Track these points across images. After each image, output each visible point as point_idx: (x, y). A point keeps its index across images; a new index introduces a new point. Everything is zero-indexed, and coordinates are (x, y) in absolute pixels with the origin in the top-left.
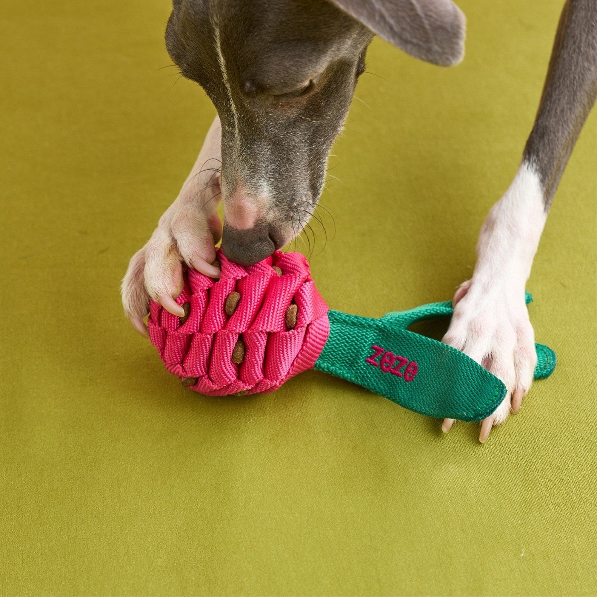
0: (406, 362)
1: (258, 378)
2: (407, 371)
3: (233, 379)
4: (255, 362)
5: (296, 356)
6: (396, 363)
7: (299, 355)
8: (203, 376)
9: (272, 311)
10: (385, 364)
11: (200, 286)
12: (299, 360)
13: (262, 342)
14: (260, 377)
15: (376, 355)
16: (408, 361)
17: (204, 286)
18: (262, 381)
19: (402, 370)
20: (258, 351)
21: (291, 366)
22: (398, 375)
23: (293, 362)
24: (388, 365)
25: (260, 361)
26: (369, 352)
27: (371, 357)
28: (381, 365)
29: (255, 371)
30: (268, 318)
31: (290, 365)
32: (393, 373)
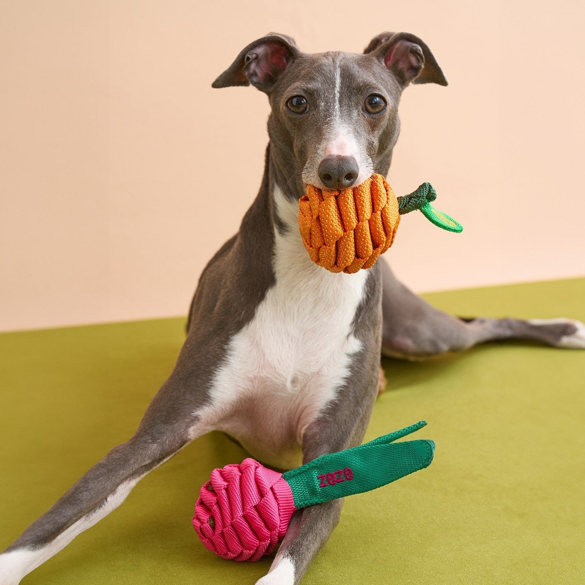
0: (342, 471)
1: (268, 534)
2: (346, 475)
3: (258, 543)
4: (260, 526)
5: (278, 510)
6: (336, 476)
7: (280, 508)
8: (243, 550)
9: (251, 492)
10: (331, 481)
11: (212, 503)
12: (282, 511)
13: (255, 514)
14: (268, 533)
15: (323, 480)
16: (342, 470)
17: (215, 501)
18: (271, 534)
19: (343, 476)
20: (256, 520)
21: (280, 516)
22: (343, 481)
23: (279, 513)
24: (333, 480)
25: (262, 524)
26: (318, 482)
27: (322, 483)
28: (329, 483)
29: (263, 531)
30: (251, 497)
31: (278, 516)
32: (339, 482)
